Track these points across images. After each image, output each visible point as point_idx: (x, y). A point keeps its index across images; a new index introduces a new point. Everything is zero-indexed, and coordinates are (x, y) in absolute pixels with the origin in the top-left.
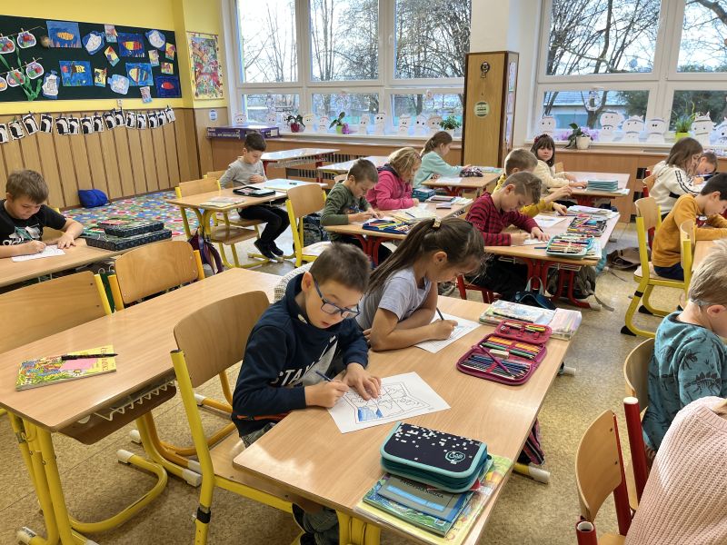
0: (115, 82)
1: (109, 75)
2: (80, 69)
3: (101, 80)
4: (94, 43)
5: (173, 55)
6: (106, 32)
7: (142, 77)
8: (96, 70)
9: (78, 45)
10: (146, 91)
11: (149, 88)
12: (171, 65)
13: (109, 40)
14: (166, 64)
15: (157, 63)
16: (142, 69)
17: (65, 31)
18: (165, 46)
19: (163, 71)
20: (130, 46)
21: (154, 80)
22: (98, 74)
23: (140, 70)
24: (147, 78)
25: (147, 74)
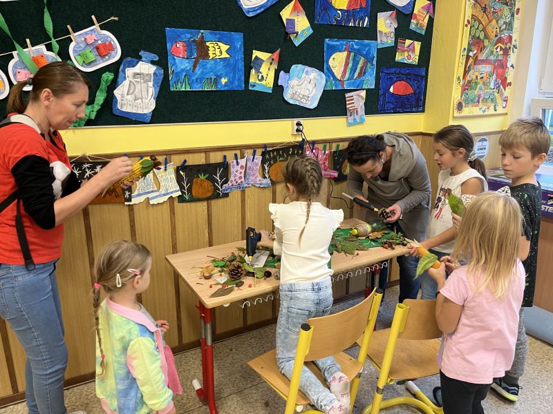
0: (294, 82)
2: (218, 50)
3: (265, 76)
7: (353, 70)
8: (256, 53)
10: (357, 100)
11: (363, 93)
12: (418, 45)
14: (408, 42)
15: (390, 41)
16: (358, 53)
19: (399, 58)
21: (378, 79)
23: (352, 54)
24: (365, 73)
25: (365, 64)
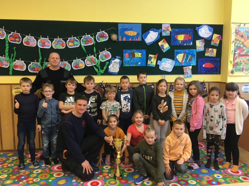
0: (163, 64)
1: (159, 59)
2: (138, 55)
3: (153, 62)
4: (152, 37)
5: (218, 42)
6: (163, 28)
7: (186, 59)
8: (150, 55)
9: (139, 39)
10: (188, 70)
11: (191, 67)
12: (215, 50)
13: (164, 34)
14: (210, 49)
15: (202, 49)
17: (131, 29)
18: (212, 36)
20: (181, 38)
21: (197, 62)
22: (151, 58)
23: (186, 54)
24: (191, 60)
25: (191, 57)
